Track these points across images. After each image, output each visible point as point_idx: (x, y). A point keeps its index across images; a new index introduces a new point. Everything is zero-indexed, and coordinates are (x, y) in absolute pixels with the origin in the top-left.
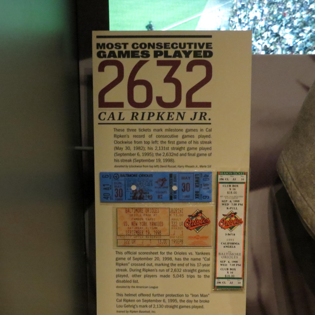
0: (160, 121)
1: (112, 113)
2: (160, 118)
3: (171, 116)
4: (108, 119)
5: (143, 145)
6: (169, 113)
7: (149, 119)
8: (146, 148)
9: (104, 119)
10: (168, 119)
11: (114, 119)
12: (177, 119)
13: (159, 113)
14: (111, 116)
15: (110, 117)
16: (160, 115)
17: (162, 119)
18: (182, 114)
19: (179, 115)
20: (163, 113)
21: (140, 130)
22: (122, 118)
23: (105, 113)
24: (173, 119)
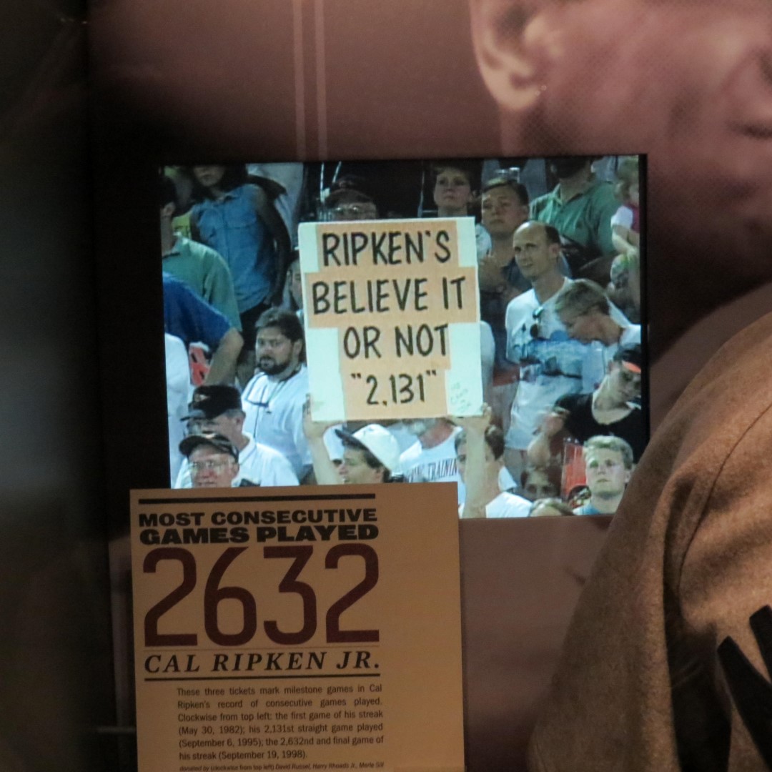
0: (274, 672)
1: (174, 658)
2: (273, 666)
3: (297, 661)
4: (166, 671)
5: (239, 722)
6: (292, 655)
7: (250, 668)
8: (246, 729)
9: (157, 670)
10: (290, 667)
11: (177, 669)
12: (309, 668)
13: (271, 656)
14: (172, 663)
15: (169, 665)
16: (274, 658)
17: (278, 668)
18: (319, 657)
19: (313, 659)
20: (280, 655)
21: (232, 691)
22: (194, 667)
23: (159, 658)
24: (300, 667)
